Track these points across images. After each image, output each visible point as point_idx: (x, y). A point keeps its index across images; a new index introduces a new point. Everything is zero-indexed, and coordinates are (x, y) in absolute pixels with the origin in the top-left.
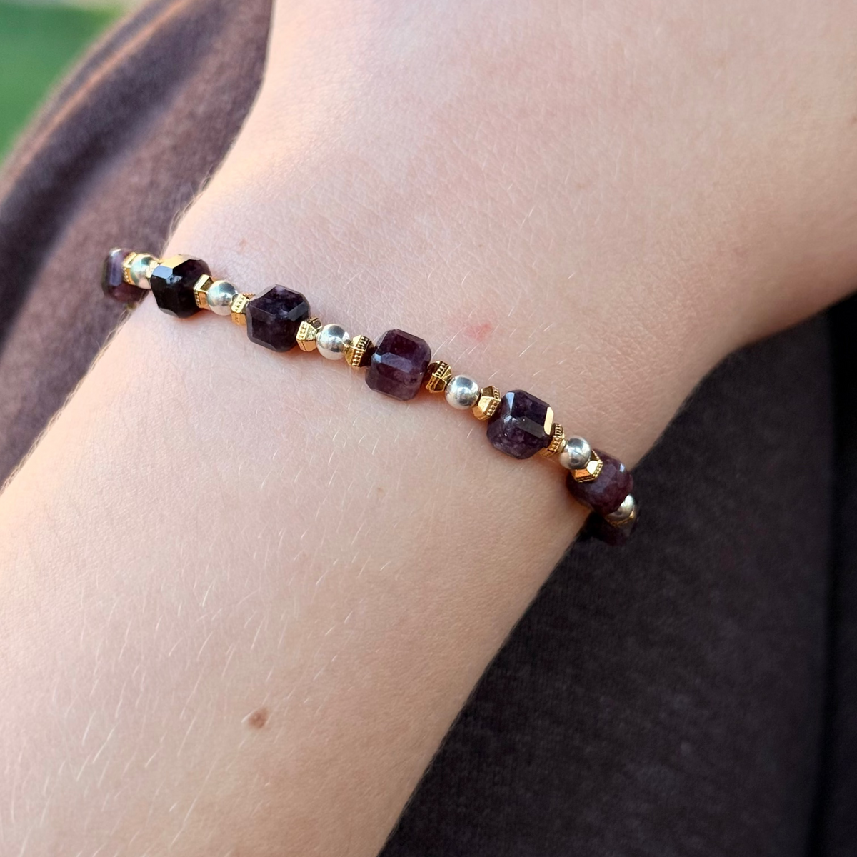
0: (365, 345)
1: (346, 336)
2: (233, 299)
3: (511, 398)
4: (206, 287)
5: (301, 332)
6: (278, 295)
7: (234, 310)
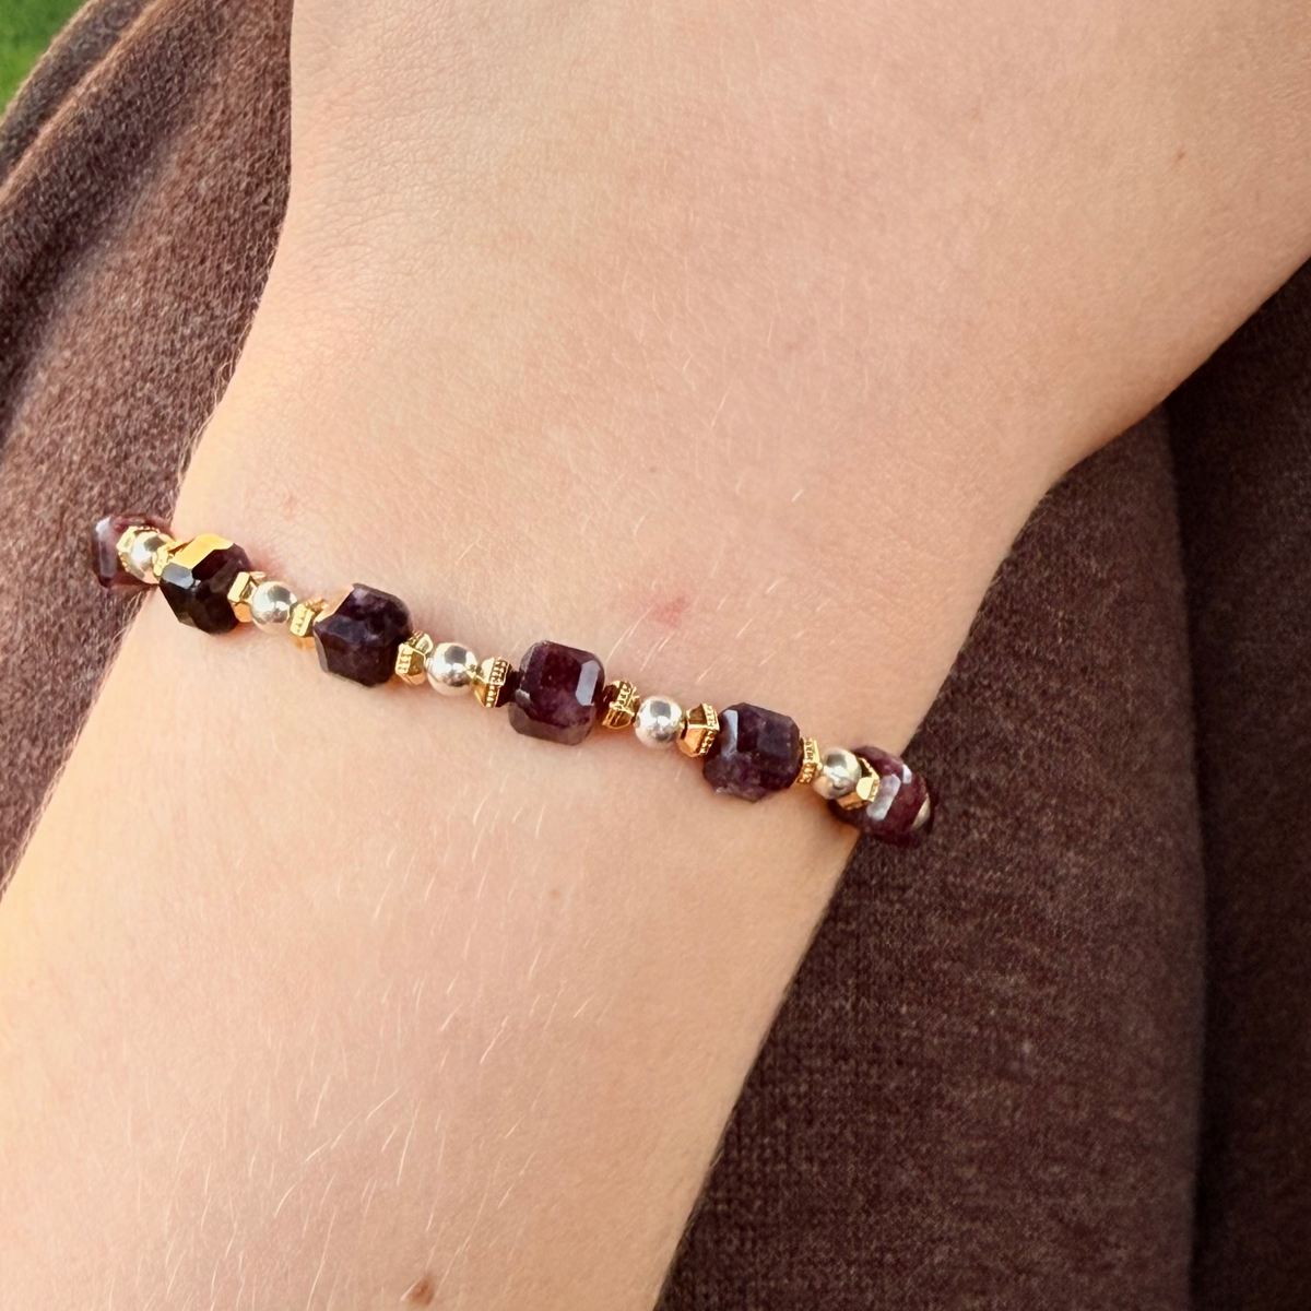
0: (503, 674)
1: (471, 659)
2: (291, 611)
3: (733, 718)
4: (247, 593)
5: (401, 662)
6: (359, 607)
7: (295, 632)
